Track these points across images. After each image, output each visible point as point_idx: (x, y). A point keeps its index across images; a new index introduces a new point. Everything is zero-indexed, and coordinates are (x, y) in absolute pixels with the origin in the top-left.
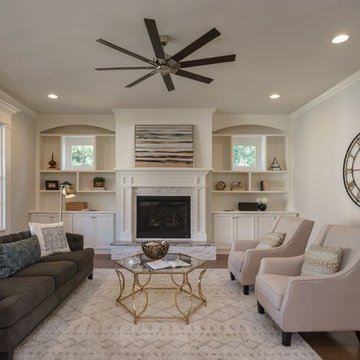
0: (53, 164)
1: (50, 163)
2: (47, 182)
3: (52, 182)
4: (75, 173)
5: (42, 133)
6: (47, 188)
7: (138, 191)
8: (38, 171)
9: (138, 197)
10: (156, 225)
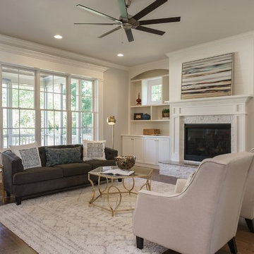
0: (139, 101)
1: (137, 101)
2: (135, 115)
3: (139, 114)
4: (150, 107)
5: (132, 80)
6: (135, 119)
7: (185, 119)
8: (130, 107)
9: (185, 125)
10: (202, 150)
